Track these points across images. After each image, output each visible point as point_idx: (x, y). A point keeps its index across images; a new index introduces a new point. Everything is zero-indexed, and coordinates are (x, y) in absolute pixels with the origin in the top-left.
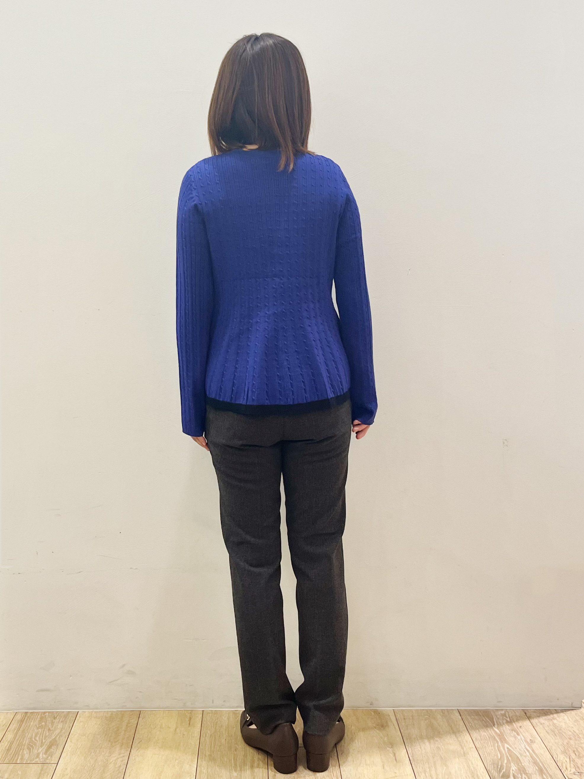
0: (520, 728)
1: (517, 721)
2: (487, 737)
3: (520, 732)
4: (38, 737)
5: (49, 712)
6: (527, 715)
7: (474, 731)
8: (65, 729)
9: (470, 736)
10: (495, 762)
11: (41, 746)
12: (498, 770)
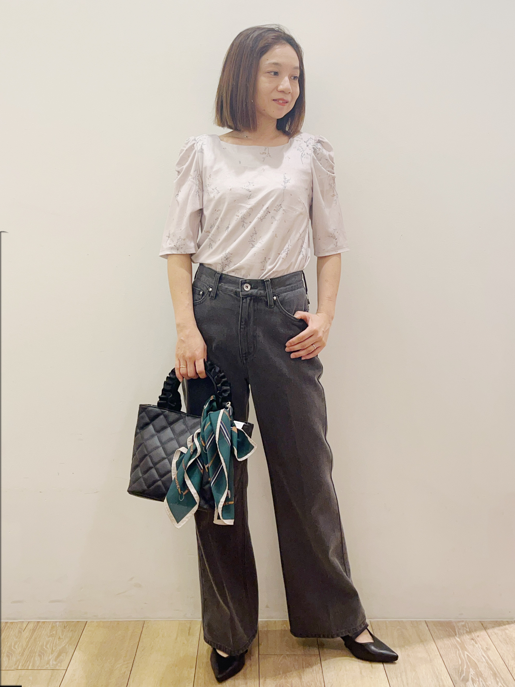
0: (478, 637)
1: (475, 631)
2: (450, 645)
3: (478, 640)
4: (49, 645)
5: (60, 622)
6: (484, 626)
7: (439, 640)
8: (75, 637)
9: (435, 644)
10: (456, 668)
11: (52, 654)
12: (459, 673)
